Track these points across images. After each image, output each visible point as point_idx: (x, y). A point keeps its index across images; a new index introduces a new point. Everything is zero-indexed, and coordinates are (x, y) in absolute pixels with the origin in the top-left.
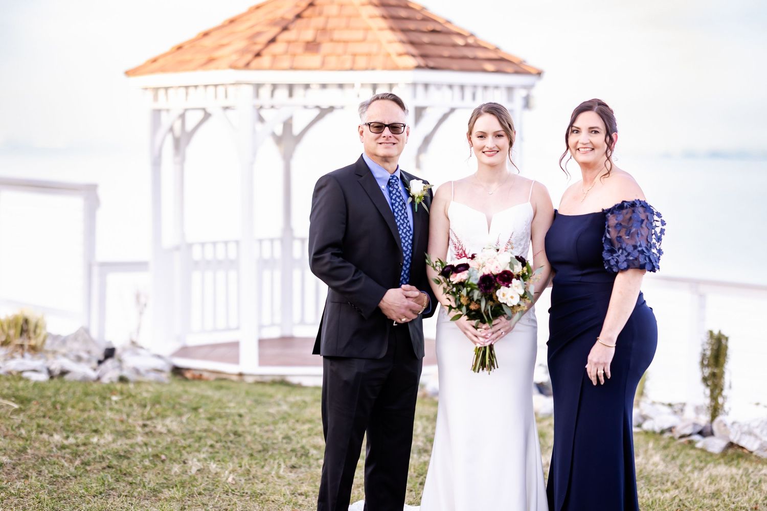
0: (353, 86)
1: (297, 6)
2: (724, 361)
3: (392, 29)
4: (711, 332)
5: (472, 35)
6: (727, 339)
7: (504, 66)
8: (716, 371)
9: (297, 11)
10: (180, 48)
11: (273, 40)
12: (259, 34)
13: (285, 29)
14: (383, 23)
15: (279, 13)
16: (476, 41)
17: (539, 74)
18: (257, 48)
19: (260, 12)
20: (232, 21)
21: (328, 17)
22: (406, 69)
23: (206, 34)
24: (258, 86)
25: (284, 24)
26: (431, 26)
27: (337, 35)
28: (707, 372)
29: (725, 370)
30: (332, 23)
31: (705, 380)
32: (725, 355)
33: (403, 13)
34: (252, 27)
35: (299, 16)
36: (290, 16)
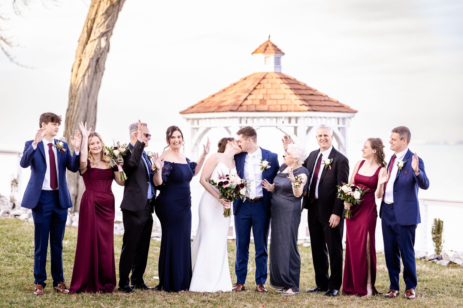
0: (282, 118)
1: (253, 84)
2: (442, 231)
3: (296, 94)
4: (435, 220)
5: (327, 96)
6: (442, 222)
7: (341, 109)
8: (438, 235)
9: (254, 86)
10: (203, 102)
11: (246, 99)
12: (239, 96)
13: (250, 94)
14: (291, 92)
15: (246, 87)
16: (329, 98)
17: (356, 112)
18: (240, 102)
19: (237, 86)
20: (224, 90)
21: (267, 89)
22: (304, 111)
23: (213, 96)
24: (241, 118)
25: (249, 92)
26: (311, 92)
27: (272, 97)
28: (434, 236)
29: (442, 235)
30: (270, 92)
31: (434, 239)
32: (442, 229)
33: (298, 87)
34: (235, 93)
35: (255, 89)
36: (252, 89)
